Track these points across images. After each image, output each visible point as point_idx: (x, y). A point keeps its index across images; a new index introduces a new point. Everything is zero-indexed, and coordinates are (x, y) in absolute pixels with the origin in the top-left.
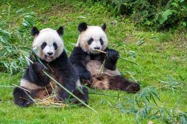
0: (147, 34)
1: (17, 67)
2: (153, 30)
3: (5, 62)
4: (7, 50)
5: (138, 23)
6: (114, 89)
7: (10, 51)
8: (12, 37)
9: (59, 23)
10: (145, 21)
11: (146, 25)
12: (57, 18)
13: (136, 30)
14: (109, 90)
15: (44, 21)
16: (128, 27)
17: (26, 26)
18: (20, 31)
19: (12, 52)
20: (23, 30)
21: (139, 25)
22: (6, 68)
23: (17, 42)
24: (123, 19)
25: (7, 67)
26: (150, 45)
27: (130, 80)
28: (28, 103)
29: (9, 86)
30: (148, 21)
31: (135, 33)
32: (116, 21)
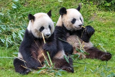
0: (107, 13)
1: (12, 42)
2: (111, 10)
3: (2, 38)
4: (2, 28)
5: (99, 5)
6: (90, 58)
7: (4, 29)
8: (4, 18)
9: (37, 6)
10: (105, 3)
11: (106, 6)
12: (35, 2)
13: (99, 10)
14: (87, 59)
15: (25, 4)
16: (92, 8)
17: (14, 9)
18: (10, 13)
19: (6, 30)
20: (12, 12)
21: (100, 6)
22: (2, 43)
23: (8, 21)
24: (87, 2)
25: (4, 42)
26: (111, 22)
27: (101, 50)
28: (28, 72)
29: (7, 57)
30: (108, 3)
31: (98, 13)
32: (82, 4)
